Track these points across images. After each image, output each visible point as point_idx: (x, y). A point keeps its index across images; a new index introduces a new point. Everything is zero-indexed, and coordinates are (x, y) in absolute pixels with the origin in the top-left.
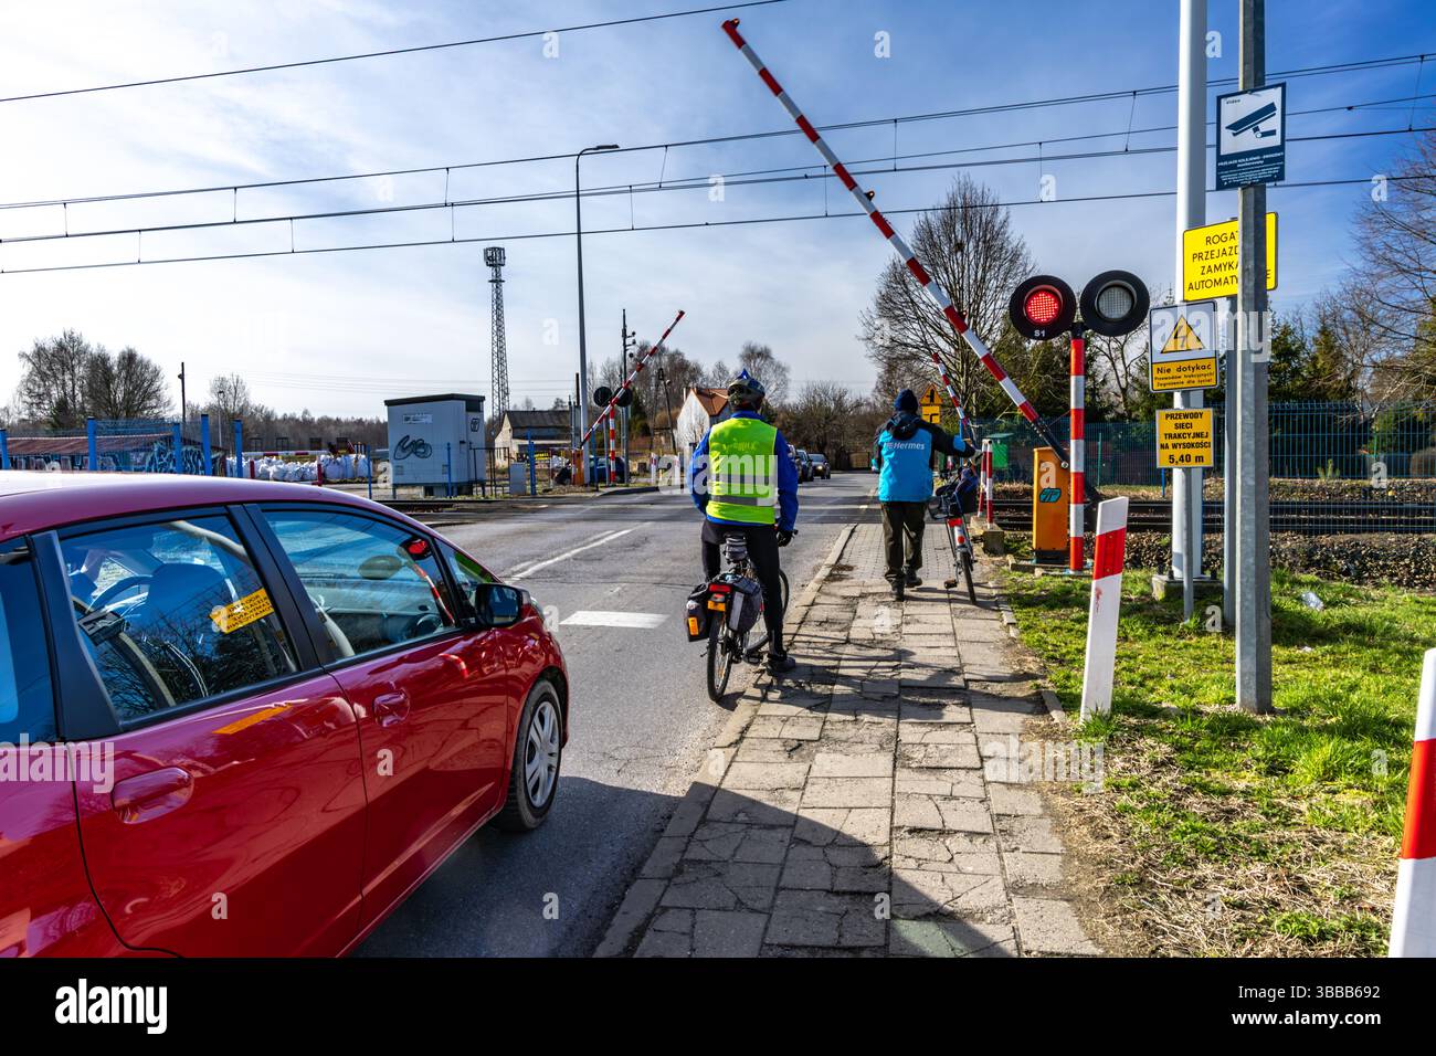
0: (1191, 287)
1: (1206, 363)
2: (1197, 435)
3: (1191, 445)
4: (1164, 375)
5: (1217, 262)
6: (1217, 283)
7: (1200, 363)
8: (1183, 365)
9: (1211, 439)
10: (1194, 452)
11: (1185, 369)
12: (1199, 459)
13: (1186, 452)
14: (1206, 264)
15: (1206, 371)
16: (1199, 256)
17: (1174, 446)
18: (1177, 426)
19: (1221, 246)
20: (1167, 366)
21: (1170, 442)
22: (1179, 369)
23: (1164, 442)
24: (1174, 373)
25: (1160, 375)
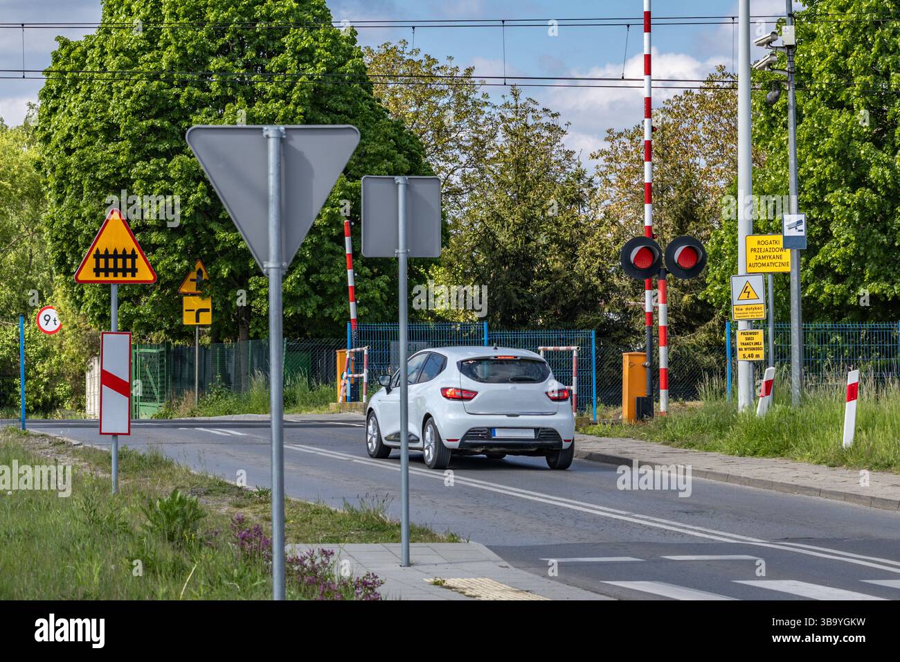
0: (750, 266)
1: (759, 306)
2: (757, 344)
3: (754, 349)
4: (740, 312)
5: (764, 254)
6: (764, 265)
7: (757, 306)
8: (749, 307)
9: (762, 346)
10: (755, 352)
11: (749, 309)
12: (758, 356)
13: (751, 352)
14: (758, 254)
15: (760, 311)
16: (753, 250)
17: (746, 349)
18: (747, 339)
19: (765, 246)
20: (741, 307)
21: (743, 347)
22: (747, 309)
23: (741, 347)
24: (744, 311)
25: (737, 312)
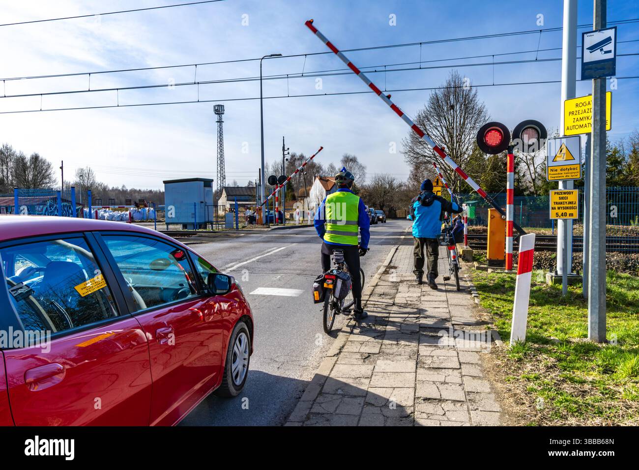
0: (568, 129)
1: (575, 167)
2: (570, 203)
3: (567, 208)
4: (554, 173)
5: (581, 116)
6: (581, 126)
7: (572, 167)
8: (564, 167)
9: (577, 205)
10: (569, 211)
11: (564, 170)
12: (571, 215)
13: (564, 211)
14: (576, 117)
15: (575, 171)
16: (572, 113)
17: (559, 208)
18: (560, 198)
19: (583, 108)
20: (556, 168)
21: (557, 206)
22: (562, 170)
23: (554, 206)
24: (559, 171)
25: (552, 173)
